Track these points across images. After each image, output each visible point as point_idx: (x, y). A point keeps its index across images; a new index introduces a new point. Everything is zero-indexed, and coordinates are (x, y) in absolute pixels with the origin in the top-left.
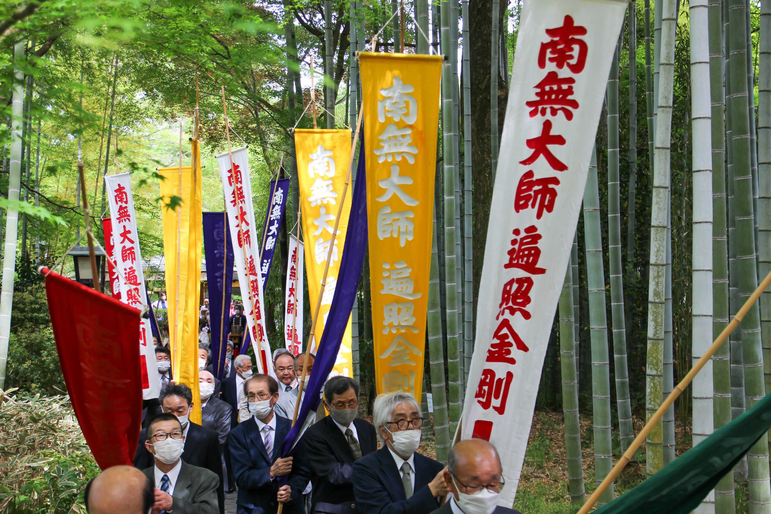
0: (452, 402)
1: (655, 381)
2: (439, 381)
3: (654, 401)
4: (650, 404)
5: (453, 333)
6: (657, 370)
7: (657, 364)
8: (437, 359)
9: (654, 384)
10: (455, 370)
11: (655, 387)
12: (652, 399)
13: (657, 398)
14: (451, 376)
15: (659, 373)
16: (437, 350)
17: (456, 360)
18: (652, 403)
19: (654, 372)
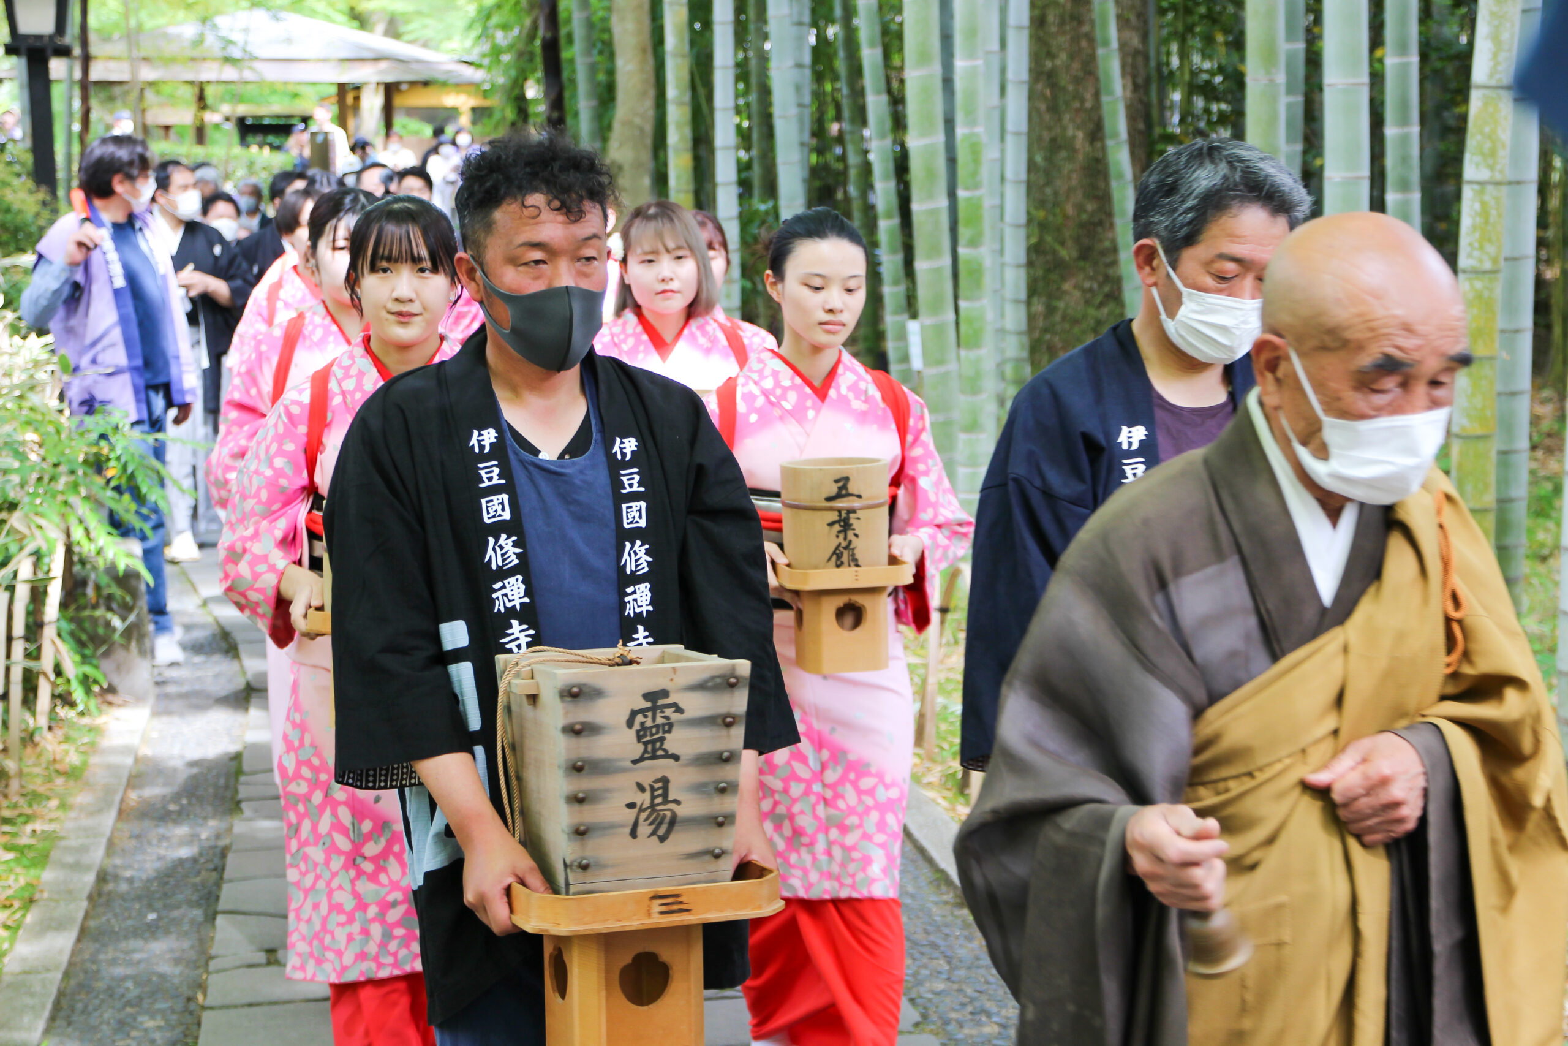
0: (967, 299)
1: (1487, 198)
2: (934, 252)
3: (1481, 248)
4: (1470, 256)
5: (972, 122)
6: (1492, 168)
7: (1493, 153)
8: (930, 196)
9: (1483, 204)
10: (976, 219)
11: (1484, 213)
12: (1476, 245)
13: (1490, 241)
14: (964, 232)
15: (1498, 177)
16: (931, 174)
17: (977, 193)
18: (1476, 253)
19: (1484, 174)
